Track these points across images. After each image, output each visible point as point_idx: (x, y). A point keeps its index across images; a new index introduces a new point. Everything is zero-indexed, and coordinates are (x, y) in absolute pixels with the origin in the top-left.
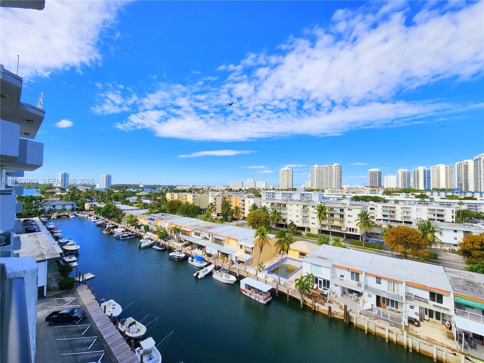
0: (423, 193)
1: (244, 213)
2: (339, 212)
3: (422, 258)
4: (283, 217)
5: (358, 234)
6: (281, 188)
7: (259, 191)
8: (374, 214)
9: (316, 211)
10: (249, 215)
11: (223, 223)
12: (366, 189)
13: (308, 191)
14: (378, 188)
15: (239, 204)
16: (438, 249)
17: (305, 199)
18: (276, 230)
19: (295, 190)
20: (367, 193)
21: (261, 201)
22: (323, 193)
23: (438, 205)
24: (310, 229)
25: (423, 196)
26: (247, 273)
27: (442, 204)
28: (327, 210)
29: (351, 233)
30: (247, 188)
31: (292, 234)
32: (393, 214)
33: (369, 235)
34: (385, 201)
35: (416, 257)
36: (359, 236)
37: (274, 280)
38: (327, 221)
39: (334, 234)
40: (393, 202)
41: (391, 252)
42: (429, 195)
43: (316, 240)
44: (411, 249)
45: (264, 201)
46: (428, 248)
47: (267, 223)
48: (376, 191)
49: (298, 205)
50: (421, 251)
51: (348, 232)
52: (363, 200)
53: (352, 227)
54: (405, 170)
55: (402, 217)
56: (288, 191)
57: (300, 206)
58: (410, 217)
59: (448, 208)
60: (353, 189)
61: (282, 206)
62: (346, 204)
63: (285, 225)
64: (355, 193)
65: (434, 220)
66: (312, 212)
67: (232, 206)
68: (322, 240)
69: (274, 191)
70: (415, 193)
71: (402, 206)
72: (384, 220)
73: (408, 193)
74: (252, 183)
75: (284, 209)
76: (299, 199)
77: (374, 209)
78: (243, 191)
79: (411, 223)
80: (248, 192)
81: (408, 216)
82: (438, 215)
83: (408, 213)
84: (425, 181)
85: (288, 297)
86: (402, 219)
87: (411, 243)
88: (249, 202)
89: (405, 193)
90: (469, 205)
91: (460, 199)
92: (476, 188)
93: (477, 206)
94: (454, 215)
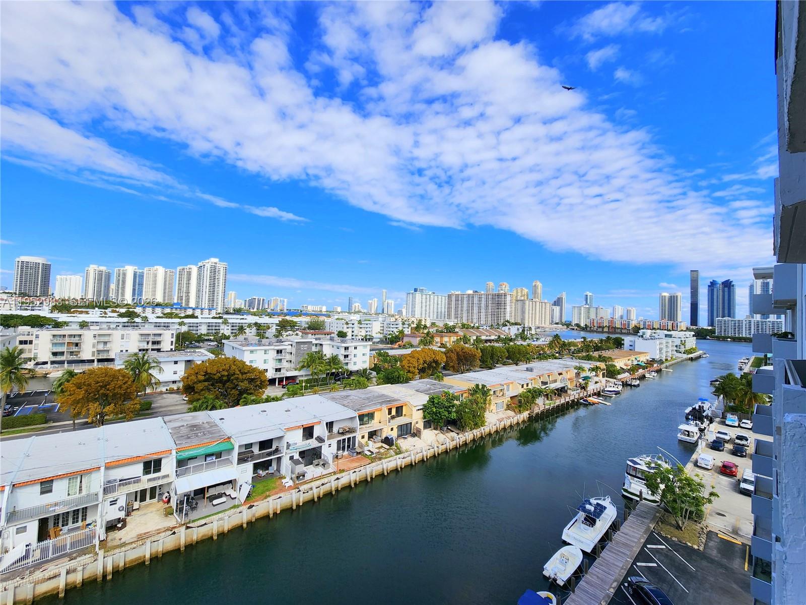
0: (131, 310)
3: (132, 415)
8: (31, 352)
12: (5, 300)
16: (153, 394)
20: (8, 308)
23: (153, 327)
25: (130, 315)
27: (157, 325)
32: (75, 349)
33: (15, 400)
34: (59, 325)
35: (120, 416)
40: (77, 327)
41: (72, 422)
42: (140, 313)
44: (112, 405)
46: (140, 396)
50: (129, 404)
54: (102, 268)
55: (93, 352)
58: (108, 351)
59: (167, 331)
65: (147, 350)
70: (117, 310)
71: (95, 332)
72: (53, 362)
73: (106, 308)
77: (31, 343)
79: (112, 360)
81: (105, 349)
82: (154, 343)
83: (105, 343)
84: (134, 290)
86: (93, 355)
87: (114, 395)
89: (99, 309)
90: (190, 325)
91: (181, 318)
92: (197, 302)
93: (198, 327)
94: (174, 340)
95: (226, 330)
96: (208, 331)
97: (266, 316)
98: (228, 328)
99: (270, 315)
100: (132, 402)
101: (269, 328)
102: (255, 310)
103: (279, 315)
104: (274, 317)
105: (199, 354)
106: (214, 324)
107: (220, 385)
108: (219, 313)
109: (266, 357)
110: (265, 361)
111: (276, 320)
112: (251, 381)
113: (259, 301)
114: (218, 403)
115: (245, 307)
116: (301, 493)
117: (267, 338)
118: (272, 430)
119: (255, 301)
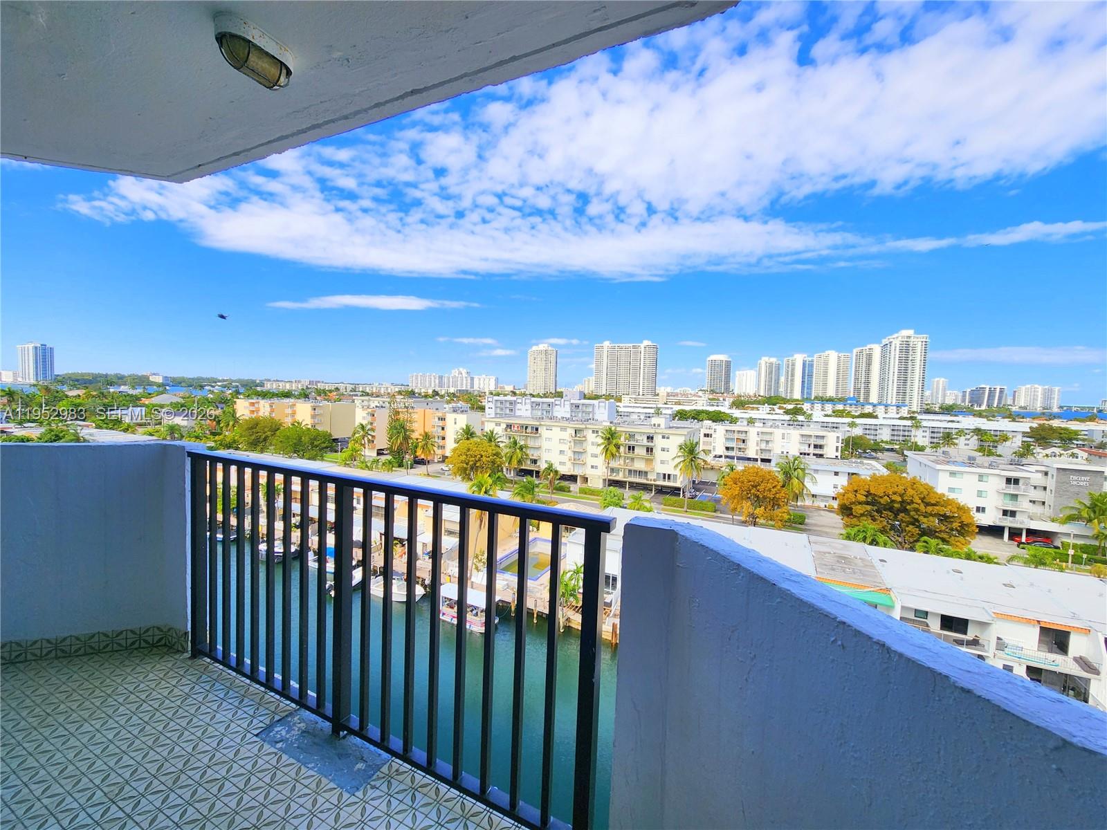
0: (799, 406)
1: (443, 447)
2: (645, 442)
3: (780, 523)
4: (533, 454)
5: (678, 485)
6: (531, 392)
7: (480, 396)
8: (711, 445)
9: (600, 441)
10: (454, 450)
11: (392, 471)
12: (701, 397)
13: (589, 399)
14: (722, 393)
15: (432, 426)
16: (808, 507)
17: (580, 415)
18: (516, 483)
19: (559, 395)
20: (702, 404)
21: (483, 419)
22: (618, 404)
23: (820, 427)
24: (587, 478)
25: (797, 411)
26: (450, 576)
27: (825, 426)
28: (622, 439)
29: (666, 483)
30: (452, 390)
31: (550, 491)
32: (742, 446)
33: (697, 486)
34: (733, 421)
35: (770, 522)
36: (679, 489)
37: (507, 584)
38: (622, 462)
39: (633, 486)
40: (745, 423)
41: (731, 517)
42: (807, 410)
43: (597, 500)
44: (763, 508)
45: (491, 420)
46: (792, 506)
47: (495, 468)
48: (719, 400)
49: (563, 429)
50: (777, 512)
51: (661, 483)
52: (694, 418)
53: (667, 473)
54: (773, 360)
55: (757, 450)
56: (546, 397)
57: (568, 429)
58: (770, 451)
59: (832, 433)
60: (677, 395)
61: (529, 430)
62: (659, 425)
63: (536, 471)
64: (680, 404)
65: (808, 454)
66: (593, 444)
67: (413, 431)
68: (608, 499)
69: (514, 398)
70: (785, 406)
71: (760, 430)
72: (727, 457)
73: (774, 404)
74: (464, 379)
75: (535, 437)
76: (568, 416)
77: (711, 437)
78: (442, 397)
79: (769, 461)
80: (455, 399)
81: (767, 448)
82: (816, 446)
83: (767, 442)
84: (803, 382)
85: (535, 616)
86: (757, 454)
87: (765, 498)
88: (455, 423)
89: (768, 405)
90: (866, 427)
91: (854, 417)
92: (881, 396)
93: (876, 430)
94: (840, 445)
95: (921, 438)
96: (893, 438)
97: (1004, 418)
98: (925, 434)
99: (1013, 417)
100: (780, 510)
101: (1006, 439)
102: (984, 407)
103: (1034, 416)
104: (1021, 420)
105: (868, 467)
106: (902, 428)
107: (890, 514)
108: (914, 412)
109: (982, 486)
110: (980, 494)
111: (1025, 426)
112: (945, 518)
113: (992, 393)
114: (882, 538)
115: (964, 401)
117: (1000, 456)
118: (966, 605)
119: (984, 393)
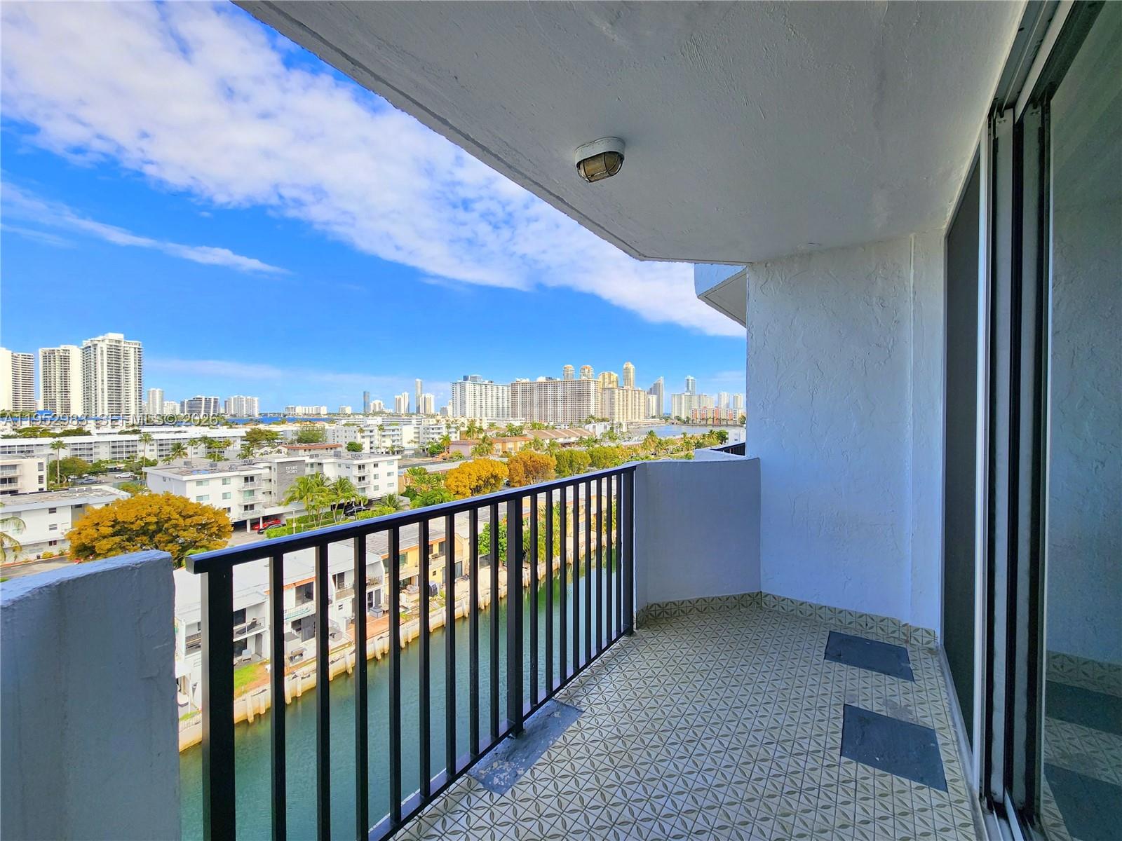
59: (29, 460)
90: (75, 447)
91: (55, 436)
92: (87, 408)
93: (91, 449)
94: (44, 473)
95: (148, 452)
96: (114, 456)
97: (222, 425)
98: (152, 448)
99: (230, 424)
101: (228, 444)
103: (245, 423)
104: (236, 426)
105: (99, 494)
106: (124, 444)
107: (144, 538)
109: (226, 489)
110: (225, 496)
111: (241, 431)
112: (202, 527)
113: (208, 402)
115: (183, 412)
116: (299, 678)
117: (228, 460)
118: (243, 596)
119: (201, 403)
